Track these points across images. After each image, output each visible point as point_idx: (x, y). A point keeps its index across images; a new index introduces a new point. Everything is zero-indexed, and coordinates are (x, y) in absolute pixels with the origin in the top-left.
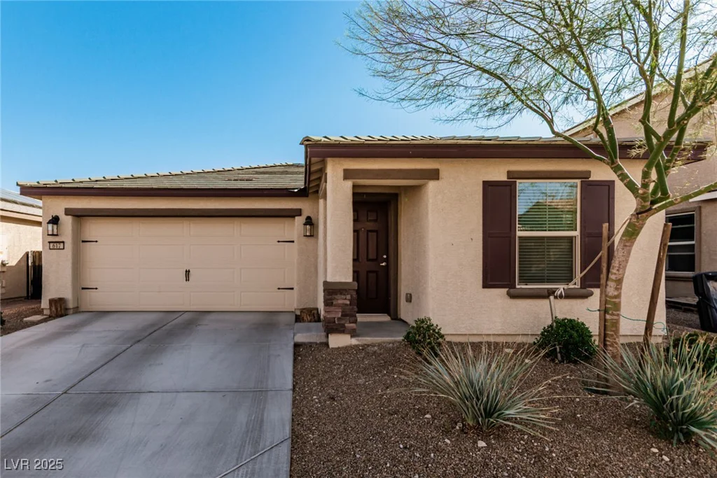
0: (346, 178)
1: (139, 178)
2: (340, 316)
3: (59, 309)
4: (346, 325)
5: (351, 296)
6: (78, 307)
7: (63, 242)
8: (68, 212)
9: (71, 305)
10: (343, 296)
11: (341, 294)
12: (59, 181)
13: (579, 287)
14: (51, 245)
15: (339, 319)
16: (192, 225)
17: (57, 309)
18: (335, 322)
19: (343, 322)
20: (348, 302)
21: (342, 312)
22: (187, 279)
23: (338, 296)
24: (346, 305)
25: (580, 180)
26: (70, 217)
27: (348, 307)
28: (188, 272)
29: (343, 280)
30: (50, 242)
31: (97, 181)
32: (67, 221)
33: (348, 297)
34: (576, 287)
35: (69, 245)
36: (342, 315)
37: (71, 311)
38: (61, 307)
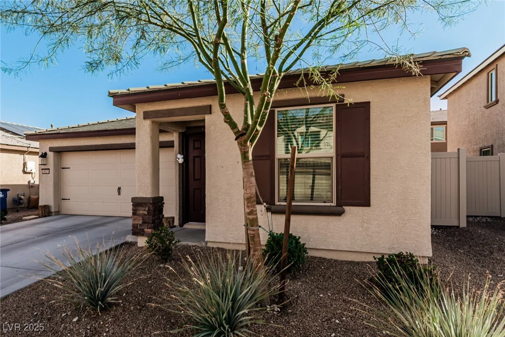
0: (145, 118)
1: (102, 123)
2: (141, 223)
3: (43, 212)
4: (145, 230)
5: (149, 208)
6: (59, 211)
7: (49, 169)
8: (51, 149)
9: (53, 210)
10: (143, 208)
11: (141, 206)
12: (48, 130)
13: (335, 205)
14: (43, 170)
15: (140, 225)
16: (122, 155)
17: (42, 212)
18: (137, 227)
19: (143, 228)
20: (146, 213)
21: (143, 220)
22: (119, 194)
23: (140, 208)
24: (145, 215)
25: (335, 104)
26: (52, 152)
27: (146, 217)
28: (119, 189)
29: (144, 196)
30: (42, 169)
31: (73, 128)
32: (51, 155)
33: (147, 209)
34: (332, 204)
35: (52, 171)
36: (142, 222)
37: (53, 214)
38: (45, 211)
